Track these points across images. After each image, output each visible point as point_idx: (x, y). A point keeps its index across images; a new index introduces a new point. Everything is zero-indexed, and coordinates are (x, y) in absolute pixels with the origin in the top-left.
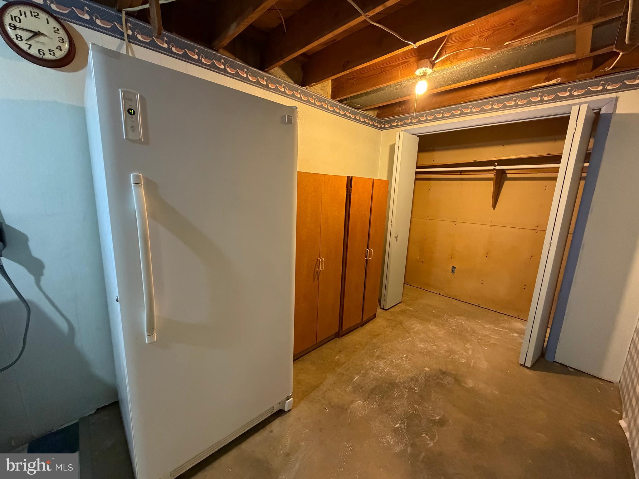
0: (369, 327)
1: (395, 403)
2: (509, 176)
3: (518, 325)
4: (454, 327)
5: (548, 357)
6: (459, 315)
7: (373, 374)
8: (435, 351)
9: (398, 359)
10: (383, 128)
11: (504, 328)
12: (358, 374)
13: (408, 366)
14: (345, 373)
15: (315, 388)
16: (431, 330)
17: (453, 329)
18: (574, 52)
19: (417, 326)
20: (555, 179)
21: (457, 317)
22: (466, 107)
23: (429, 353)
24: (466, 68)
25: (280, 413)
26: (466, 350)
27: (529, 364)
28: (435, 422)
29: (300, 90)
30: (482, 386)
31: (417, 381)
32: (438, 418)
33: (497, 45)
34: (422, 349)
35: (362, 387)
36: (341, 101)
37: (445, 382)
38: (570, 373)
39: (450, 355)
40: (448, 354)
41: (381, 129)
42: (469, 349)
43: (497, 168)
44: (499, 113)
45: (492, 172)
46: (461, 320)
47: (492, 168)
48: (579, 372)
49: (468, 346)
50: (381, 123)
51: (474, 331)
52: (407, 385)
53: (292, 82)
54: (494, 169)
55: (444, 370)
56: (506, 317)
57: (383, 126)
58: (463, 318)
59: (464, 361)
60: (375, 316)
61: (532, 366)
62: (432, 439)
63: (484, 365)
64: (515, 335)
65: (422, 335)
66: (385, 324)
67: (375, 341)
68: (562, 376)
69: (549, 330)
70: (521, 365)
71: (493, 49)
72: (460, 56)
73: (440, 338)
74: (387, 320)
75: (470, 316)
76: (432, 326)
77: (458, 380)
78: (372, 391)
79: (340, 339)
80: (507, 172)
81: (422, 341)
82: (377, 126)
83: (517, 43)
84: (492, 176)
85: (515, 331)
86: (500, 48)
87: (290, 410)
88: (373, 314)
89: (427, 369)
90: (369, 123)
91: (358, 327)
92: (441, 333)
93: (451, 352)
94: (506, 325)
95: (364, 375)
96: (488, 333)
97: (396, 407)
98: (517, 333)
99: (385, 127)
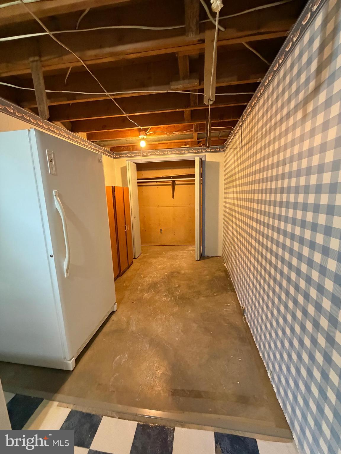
0: (132, 268)
1: (160, 288)
2: (176, 183)
3: (191, 248)
4: (169, 256)
5: (203, 255)
6: (169, 251)
7: (145, 283)
8: (166, 267)
9: (153, 275)
10: (115, 157)
11: (186, 251)
12: (139, 286)
13: (158, 276)
14: (132, 288)
15: (122, 298)
16: (160, 260)
17: (169, 257)
18: (193, 138)
19: (154, 261)
20: (194, 184)
21: (168, 252)
22: (157, 152)
23: (164, 268)
24: (159, 138)
25: (113, 313)
26: (177, 262)
27: (199, 259)
28: (177, 287)
29: (72, 135)
30: (187, 271)
31: (164, 279)
32: (177, 286)
33: (171, 132)
34: (161, 268)
35: (143, 290)
36: (93, 142)
37: (174, 275)
38: (210, 258)
39: (172, 266)
40: (171, 266)
41: (114, 158)
42: (178, 262)
43: (173, 180)
44: (170, 156)
45: (170, 182)
46: (170, 253)
47: (170, 180)
48: (212, 256)
49: (177, 261)
50: (113, 155)
51: (177, 255)
52: (161, 281)
53: (66, 129)
54: (171, 180)
55: (172, 271)
56: (186, 247)
57: (115, 156)
58: (171, 252)
59: (178, 266)
60: (132, 262)
61: (200, 259)
62: (178, 292)
63: (185, 265)
64: (191, 252)
65: (158, 263)
66: (139, 264)
67: (138, 272)
68: (209, 259)
69: (201, 247)
70: (196, 260)
71: (170, 134)
72: (157, 133)
73: (165, 262)
74: (139, 263)
75: (173, 250)
76: (160, 258)
77: (179, 273)
78: (149, 289)
79: (121, 277)
80: (175, 181)
81: (159, 265)
82: (112, 156)
83: (177, 133)
84: (171, 183)
85: (190, 250)
86: (172, 134)
87: (116, 311)
88: (132, 261)
89: (166, 274)
90: (108, 155)
91: (127, 270)
92: (165, 260)
93: (172, 265)
94: (186, 250)
95: (142, 285)
96: (182, 254)
97: (161, 289)
98: (192, 251)
99: (116, 157)
